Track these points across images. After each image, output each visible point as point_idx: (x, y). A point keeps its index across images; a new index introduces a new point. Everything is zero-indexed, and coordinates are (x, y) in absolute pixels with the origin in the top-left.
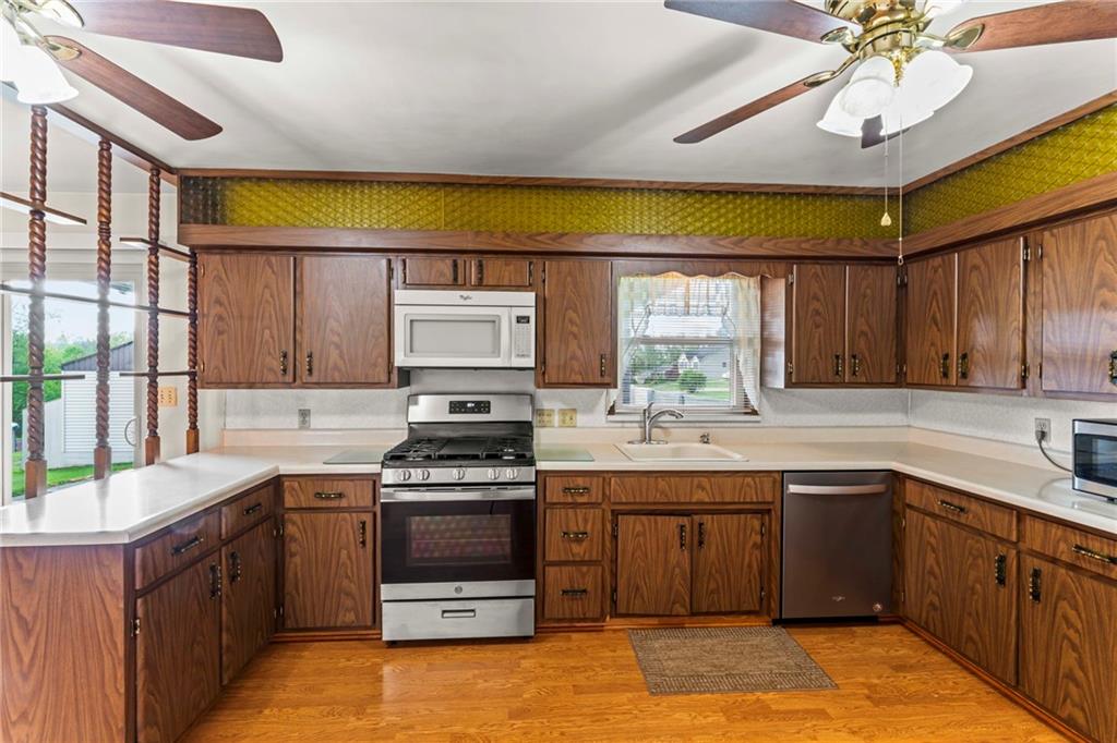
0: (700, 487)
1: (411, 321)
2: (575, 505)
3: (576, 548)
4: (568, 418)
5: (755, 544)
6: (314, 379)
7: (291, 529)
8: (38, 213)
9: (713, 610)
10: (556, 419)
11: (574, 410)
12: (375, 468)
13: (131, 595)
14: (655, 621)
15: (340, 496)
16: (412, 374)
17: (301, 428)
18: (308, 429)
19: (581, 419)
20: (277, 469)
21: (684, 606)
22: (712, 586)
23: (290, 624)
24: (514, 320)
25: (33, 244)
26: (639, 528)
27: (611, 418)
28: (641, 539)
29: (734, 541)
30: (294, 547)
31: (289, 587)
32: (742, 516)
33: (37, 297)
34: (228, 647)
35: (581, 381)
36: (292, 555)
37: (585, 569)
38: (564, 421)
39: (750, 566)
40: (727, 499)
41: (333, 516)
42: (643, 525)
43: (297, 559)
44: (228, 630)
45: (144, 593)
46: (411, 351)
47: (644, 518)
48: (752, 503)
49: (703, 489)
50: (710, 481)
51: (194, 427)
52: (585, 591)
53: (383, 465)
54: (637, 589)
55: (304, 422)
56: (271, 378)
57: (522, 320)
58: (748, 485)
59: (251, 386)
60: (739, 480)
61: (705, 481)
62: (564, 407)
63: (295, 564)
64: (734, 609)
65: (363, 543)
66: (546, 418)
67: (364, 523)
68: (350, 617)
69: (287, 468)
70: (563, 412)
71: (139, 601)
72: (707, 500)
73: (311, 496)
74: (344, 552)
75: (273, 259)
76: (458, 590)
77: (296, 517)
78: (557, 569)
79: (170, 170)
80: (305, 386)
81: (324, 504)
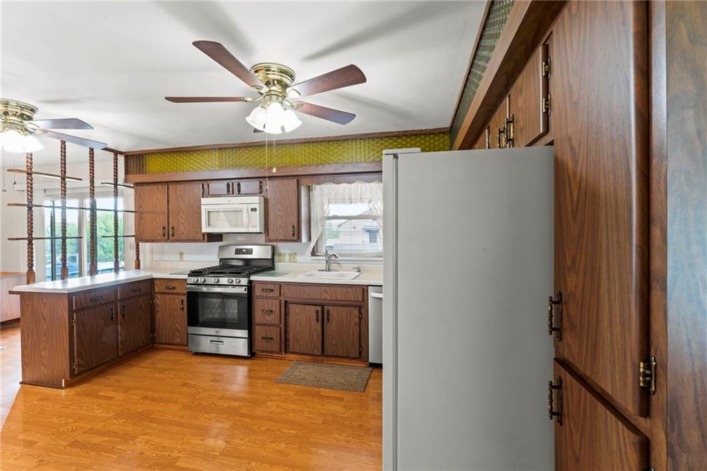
0: (325, 291)
1: (209, 212)
2: (268, 298)
3: (268, 317)
4: (292, 258)
5: (356, 323)
6: (174, 238)
7: (157, 301)
8: (63, 179)
9: (334, 354)
10: (287, 258)
11: (295, 254)
12: (186, 277)
13: (71, 312)
14: (309, 358)
15: (174, 288)
16: (223, 236)
17: (181, 261)
18: (183, 261)
19: (299, 258)
20: (152, 275)
21: (319, 351)
22: (334, 342)
23: (157, 341)
24: (250, 210)
25: (62, 186)
26: (298, 310)
27: (313, 258)
28: (299, 316)
29: (345, 320)
30: (158, 308)
31: (157, 325)
32: (349, 308)
33: (64, 208)
34: (122, 342)
35: (283, 239)
36: (158, 312)
37: (272, 328)
38: (290, 259)
39: (353, 334)
40: (339, 299)
41: (172, 296)
42: (299, 309)
43: (160, 314)
44: (121, 335)
45: (78, 311)
46: (209, 225)
47: (300, 306)
48: (351, 301)
49: (327, 293)
50: (330, 289)
51: (138, 259)
52: (272, 339)
53: (189, 275)
54: (298, 340)
55: (181, 258)
56: (160, 238)
57: (254, 210)
58: (349, 292)
59: (153, 241)
60: (344, 289)
61: (327, 289)
62: (291, 252)
63: (159, 315)
64: (346, 355)
65: (182, 309)
66: (282, 258)
67: (182, 301)
68: (178, 340)
69: (156, 275)
70: (290, 255)
71: (75, 314)
72: (329, 298)
73: (164, 287)
74: (176, 312)
75: (159, 187)
76: (217, 332)
77: (159, 296)
78: (260, 327)
79: (121, 153)
80: (172, 241)
81: (169, 291)
